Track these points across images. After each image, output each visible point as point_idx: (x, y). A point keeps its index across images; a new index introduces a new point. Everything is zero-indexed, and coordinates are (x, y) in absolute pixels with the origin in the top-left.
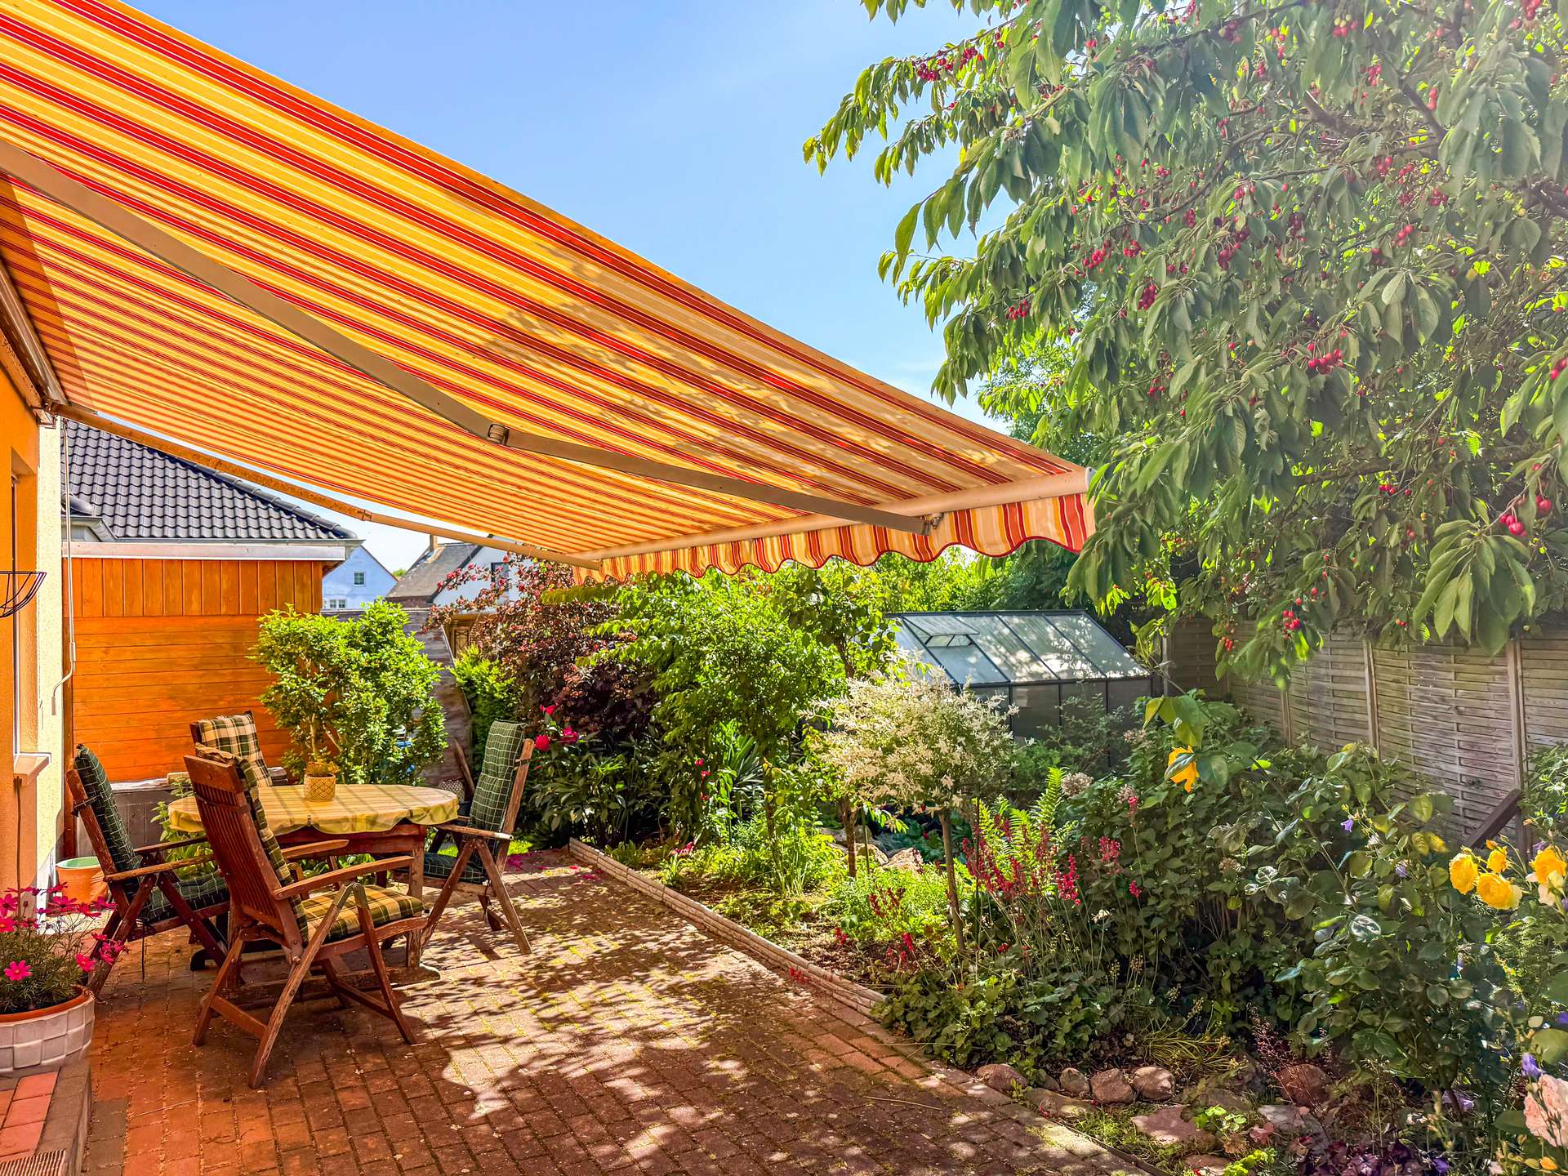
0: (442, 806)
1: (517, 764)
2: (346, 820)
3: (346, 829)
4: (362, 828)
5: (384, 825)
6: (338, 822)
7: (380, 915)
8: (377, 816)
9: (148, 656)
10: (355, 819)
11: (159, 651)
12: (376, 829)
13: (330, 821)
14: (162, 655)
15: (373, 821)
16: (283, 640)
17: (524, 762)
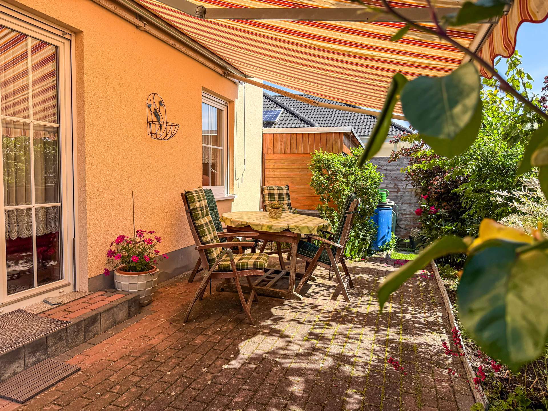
0: (308, 227)
1: (346, 213)
2: (260, 225)
3: (259, 229)
4: (265, 229)
5: (275, 230)
6: (257, 225)
7: (244, 265)
8: (272, 226)
9: (286, 167)
10: (263, 225)
11: (289, 166)
12: (272, 231)
13: (254, 225)
14: (290, 167)
15: (270, 227)
16: (318, 161)
17: (350, 213)
